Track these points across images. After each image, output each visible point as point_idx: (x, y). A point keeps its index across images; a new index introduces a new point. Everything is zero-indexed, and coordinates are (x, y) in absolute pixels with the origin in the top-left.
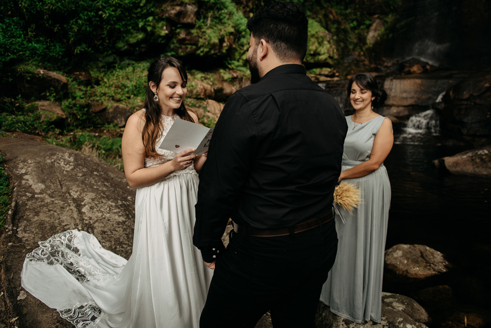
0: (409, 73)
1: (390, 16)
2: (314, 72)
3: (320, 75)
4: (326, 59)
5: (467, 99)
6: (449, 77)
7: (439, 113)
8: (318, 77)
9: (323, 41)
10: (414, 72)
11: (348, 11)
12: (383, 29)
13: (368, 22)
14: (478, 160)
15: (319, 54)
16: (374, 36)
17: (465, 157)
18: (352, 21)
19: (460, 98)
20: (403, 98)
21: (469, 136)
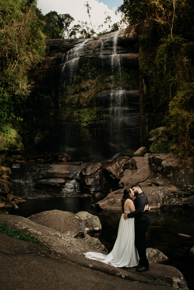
0: (61, 161)
1: (47, 131)
2: (12, 157)
3: (16, 159)
4: (20, 151)
5: (90, 175)
6: (80, 165)
7: (77, 180)
8: (15, 160)
9: (19, 141)
10: (63, 161)
11: (25, 124)
12: (43, 136)
13: (35, 132)
15: (17, 148)
16: (38, 139)
17: (106, 202)
18: (27, 130)
19: (87, 175)
20: (62, 174)
21: (93, 192)
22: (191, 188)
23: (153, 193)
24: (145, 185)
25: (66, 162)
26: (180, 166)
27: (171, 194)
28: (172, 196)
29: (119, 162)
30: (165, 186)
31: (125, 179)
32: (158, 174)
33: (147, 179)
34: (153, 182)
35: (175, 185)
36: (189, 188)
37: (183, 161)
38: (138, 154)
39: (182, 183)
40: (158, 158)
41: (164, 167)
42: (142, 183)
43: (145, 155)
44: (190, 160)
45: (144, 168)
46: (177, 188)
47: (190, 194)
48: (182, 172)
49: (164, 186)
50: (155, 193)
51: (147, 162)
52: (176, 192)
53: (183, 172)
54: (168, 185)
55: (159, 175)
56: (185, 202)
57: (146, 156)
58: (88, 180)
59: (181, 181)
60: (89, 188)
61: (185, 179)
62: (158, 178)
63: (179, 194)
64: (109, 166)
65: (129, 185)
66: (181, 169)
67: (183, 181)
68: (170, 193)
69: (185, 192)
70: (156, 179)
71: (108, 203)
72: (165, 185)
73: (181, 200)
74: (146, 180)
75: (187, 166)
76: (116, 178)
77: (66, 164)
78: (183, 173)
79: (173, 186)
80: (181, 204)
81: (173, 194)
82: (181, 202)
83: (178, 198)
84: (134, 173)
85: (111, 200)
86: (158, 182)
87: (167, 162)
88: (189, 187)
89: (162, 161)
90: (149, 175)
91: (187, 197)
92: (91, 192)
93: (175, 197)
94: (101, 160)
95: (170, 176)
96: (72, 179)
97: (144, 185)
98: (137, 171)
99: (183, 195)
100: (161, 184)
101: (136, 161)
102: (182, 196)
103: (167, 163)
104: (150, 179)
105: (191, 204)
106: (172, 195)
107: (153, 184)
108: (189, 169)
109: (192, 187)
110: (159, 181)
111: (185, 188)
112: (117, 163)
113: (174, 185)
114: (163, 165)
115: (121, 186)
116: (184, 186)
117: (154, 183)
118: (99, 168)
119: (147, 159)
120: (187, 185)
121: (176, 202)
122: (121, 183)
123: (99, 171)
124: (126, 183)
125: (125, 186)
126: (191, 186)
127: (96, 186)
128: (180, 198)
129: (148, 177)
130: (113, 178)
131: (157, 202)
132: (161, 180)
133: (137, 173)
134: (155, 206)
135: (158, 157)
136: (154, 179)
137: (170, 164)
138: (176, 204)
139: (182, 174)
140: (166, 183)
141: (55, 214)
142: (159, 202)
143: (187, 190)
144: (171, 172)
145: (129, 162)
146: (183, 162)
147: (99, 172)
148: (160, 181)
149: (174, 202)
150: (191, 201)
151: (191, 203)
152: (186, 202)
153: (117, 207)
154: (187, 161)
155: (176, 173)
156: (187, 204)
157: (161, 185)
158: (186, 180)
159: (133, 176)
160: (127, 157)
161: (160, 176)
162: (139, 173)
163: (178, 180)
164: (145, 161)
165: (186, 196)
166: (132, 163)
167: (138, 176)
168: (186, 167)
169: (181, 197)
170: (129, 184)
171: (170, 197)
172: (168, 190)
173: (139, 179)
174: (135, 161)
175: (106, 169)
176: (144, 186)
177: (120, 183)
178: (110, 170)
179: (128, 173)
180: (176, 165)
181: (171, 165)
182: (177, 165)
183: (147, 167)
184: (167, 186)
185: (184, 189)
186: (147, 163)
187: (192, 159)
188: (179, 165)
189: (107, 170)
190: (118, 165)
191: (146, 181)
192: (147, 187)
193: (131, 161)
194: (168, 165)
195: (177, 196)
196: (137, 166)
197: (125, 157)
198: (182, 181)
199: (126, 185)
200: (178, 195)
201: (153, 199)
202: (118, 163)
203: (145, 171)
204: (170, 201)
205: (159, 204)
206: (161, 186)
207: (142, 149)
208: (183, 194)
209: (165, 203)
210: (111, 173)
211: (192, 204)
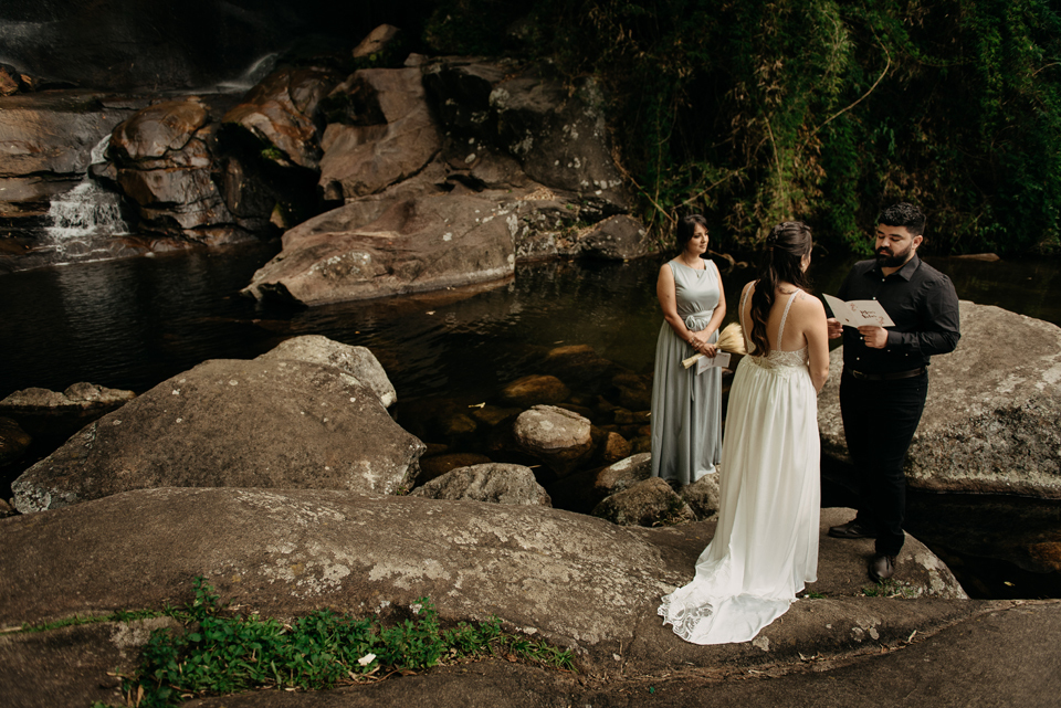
5: (164, 157)
6: (96, 106)
7: (104, 184)
14: (333, 275)
17: (311, 273)
19: (149, 154)
20: (13, 156)
21: (193, 229)
22: (603, 190)
23: (486, 220)
24: (426, 188)
25: (13, 94)
26: (561, 108)
27: (539, 218)
28: (542, 225)
29: (290, 93)
30: (507, 188)
31: (345, 168)
32: (472, 141)
33: (430, 161)
34: (453, 173)
35: (547, 182)
36: (598, 193)
37: (568, 91)
38: (369, 54)
39: (574, 174)
40: (473, 77)
41: (499, 111)
42: (415, 178)
43: (406, 63)
44: (592, 87)
45: (411, 119)
46: (557, 193)
47: (601, 212)
48: (570, 132)
49: (503, 188)
50: (491, 218)
51: (420, 90)
52: (555, 209)
53: (573, 133)
54: (519, 184)
55: (475, 145)
56: (589, 244)
57: (411, 67)
58: (158, 179)
59: (570, 165)
60: (171, 213)
61: (585, 159)
62: (473, 156)
63: (565, 214)
64: (251, 111)
65: (366, 190)
66: (565, 121)
67: (578, 166)
68: (535, 212)
69: (583, 206)
70: (466, 161)
71: (320, 275)
72: (505, 182)
73: (575, 234)
74: (425, 166)
75: (586, 110)
76: (291, 162)
77: (19, 106)
78: (575, 135)
79: (539, 186)
80: (576, 252)
81: (547, 216)
82: (575, 241)
83: (560, 228)
84: (372, 137)
85: (330, 261)
86: (478, 174)
87: (512, 93)
88: (598, 188)
89: (488, 87)
90: (435, 145)
91: (590, 225)
92: (186, 232)
93: (551, 228)
94: (189, 84)
95: (521, 150)
96: (71, 179)
97: (422, 187)
98: (383, 129)
99: (578, 219)
100: (493, 180)
101: (377, 88)
102: (575, 220)
103: (511, 96)
104: (438, 161)
105: (609, 246)
106: (543, 221)
107: (455, 182)
108: (592, 121)
109: (609, 189)
110: (479, 168)
111: (583, 192)
112: (284, 97)
113: (543, 184)
114: (496, 106)
115: (333, 195)
116: (582, 187)
117: (459, 178)
118: (197, 120)
119: (418, 78)
120: (591, 179)
121: (556, 243)
122: (329, 186)
123: (201, 134)
124: (353, 185)
125: (350, 196)
126: (604, 184)
127: (202, 201)
128: (569, 229)
129: (431, 153)
130: (281, 162)
131: (504, 250)
132: (490, 165)
133: (388, 138)
134: (501, 265)
135: (470, 71)
136: (455, 162)
137: (525, 100)
138: (556, 252)
139: (569, 139)
140: (509, 178)
141: (234, 383)
142: (511, 252)
143: (592, 199)
144: (528, 131)
145: (342, 93)
146: (570, 95)
147: (203, 141)
148: (487, 167)
149: (551, 242)
150: (609, 237)
151: (611, 244)
152: (593, 241)
153: (362, 288)
154: (584, 89)
155: (547, 137)
156: (596, 250)
157: (490, 184)
158: (589, 163)
159: (373, 151)
160: (323, 70)
161: (479, 148)
162: (395, 139)
163: (557, 163)
164: (411, 88)
165: (589, 219)
166: (355, 97)
167: (393, 150)
168: (582, 114)
169: (570, 226)
170: (365, 186)
171: (536, 227)
172: (529, 203)
173: (401, 164)
174: (371, 87)
175: (243, 127)
176: (420, 191)
177: (324, 183)
178: (262, 129)
179: (344, 141)
180: (544, 105)
181: (528, 104)
182: (550, 105)
183: (419, 113)
184: (514, 186)
185: (580, 195)
186: (421, 98)
187: (598, 82)
188: (557, 106)
189: (245, 131)
190: (290, 105)
191: (426, 170)
192: (432, 193)
193: (353, 87)
194: (515, 105)
195: (558, 223)
196: (384, 109)
197: (314, 69)
198: (573, 167)
199: (351, 190)
200: (562, 219)
201: (492, 240)
202: (287, 98)
203: (419, 130)
204: (538, 244)
205: (511, 258)
206: (494, 188)
207: (386, 35)
208: (579, 216)
209: (520, 250)
210: (267, 143)
211: (614, 247)
